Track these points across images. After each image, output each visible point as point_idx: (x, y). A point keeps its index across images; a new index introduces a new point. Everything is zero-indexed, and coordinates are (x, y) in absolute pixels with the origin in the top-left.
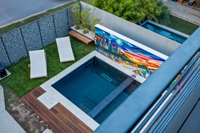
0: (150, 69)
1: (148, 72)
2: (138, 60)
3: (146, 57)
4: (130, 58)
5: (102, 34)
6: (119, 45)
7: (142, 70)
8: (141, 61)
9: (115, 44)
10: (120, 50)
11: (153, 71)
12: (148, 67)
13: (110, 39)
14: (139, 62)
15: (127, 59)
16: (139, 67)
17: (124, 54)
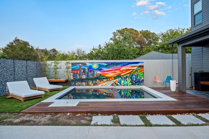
0: (123, 76)
1: (122, 79)
2: (113, 73)
3: (118, 67)
4: (106, 75)
5: (78, 66)
6: (96, 69)
7: (118, 79)
8: (115, 73)
9: (92, 70)
10: (97, 73)
11: (125, 76)
12: (121, 75)
13: (86, 68)
14: (114, 75)
15: (105, 77)
16: (115, 79)
17: (100, 74)
